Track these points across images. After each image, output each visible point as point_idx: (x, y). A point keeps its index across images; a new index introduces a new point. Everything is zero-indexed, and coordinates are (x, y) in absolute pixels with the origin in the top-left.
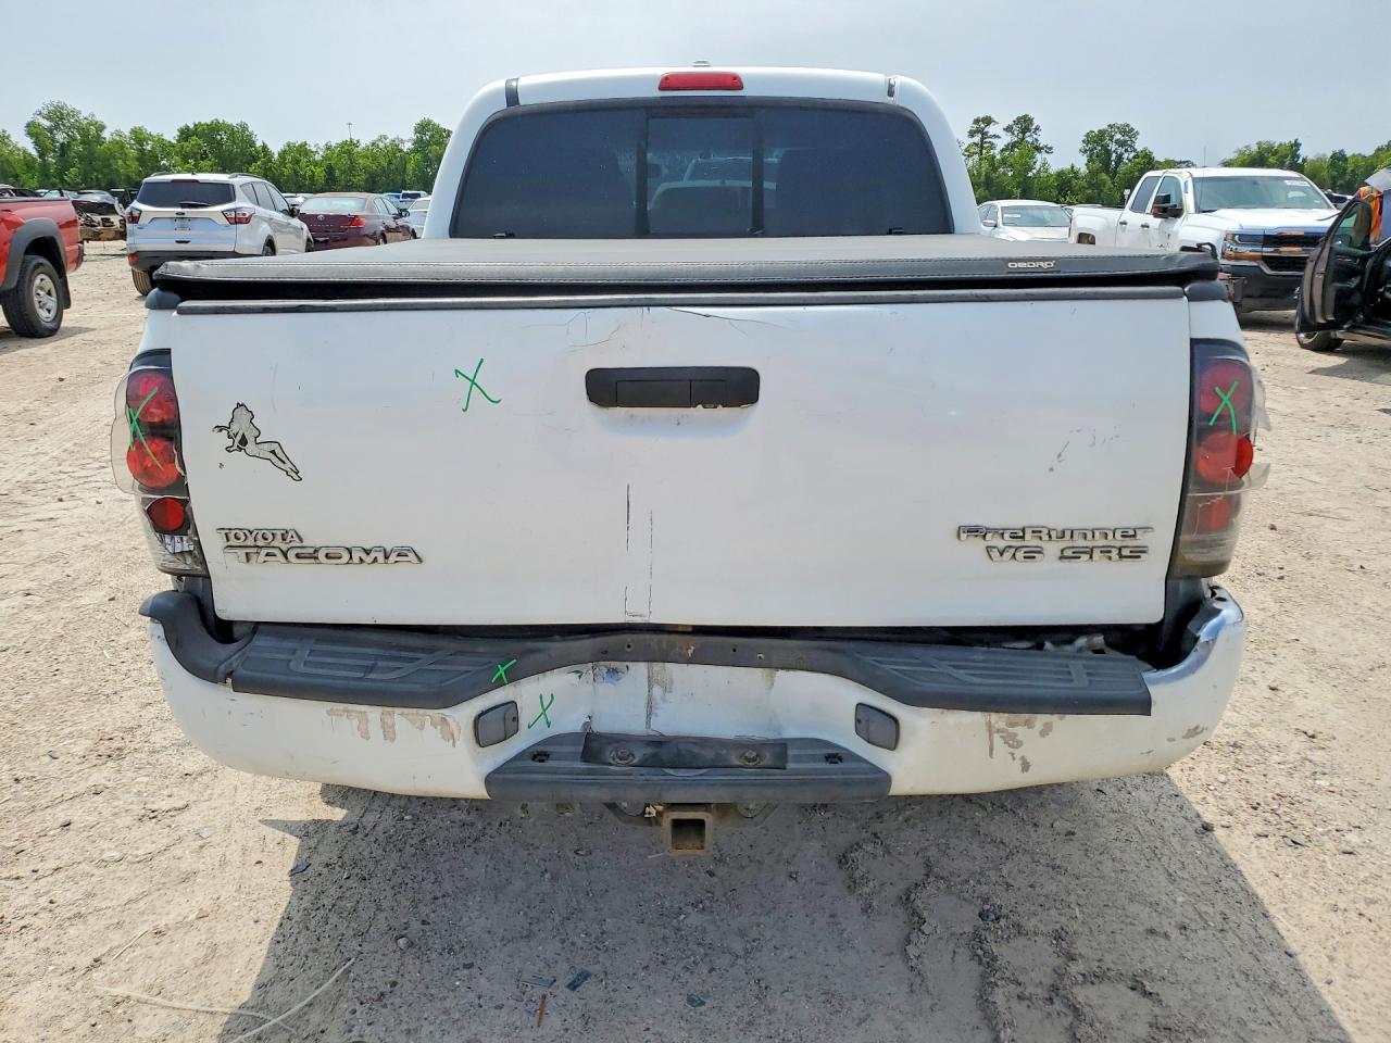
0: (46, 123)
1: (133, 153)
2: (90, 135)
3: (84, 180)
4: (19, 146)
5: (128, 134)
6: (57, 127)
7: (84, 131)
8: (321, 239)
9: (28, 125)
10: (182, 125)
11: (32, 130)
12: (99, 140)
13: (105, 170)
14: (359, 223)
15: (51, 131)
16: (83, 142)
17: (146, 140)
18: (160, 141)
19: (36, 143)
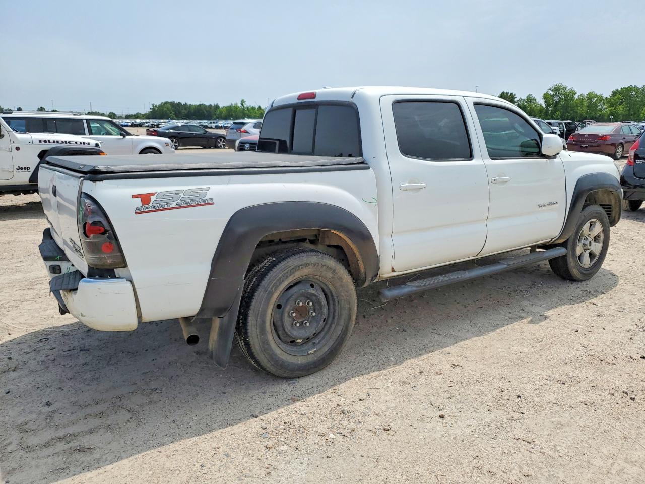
0: (552, 93)
1: (586, 104)
2: (568, 96)
3: (561, 117)
4: (539, 103)
5: (586, 95)
6: (556, 94)
7: (566, 96)
8: (584, 146)
9: (544, 94)
10: (614, 89)
11: (546, 96)
12: (572, 98)
13: (572, 112)
14: (605, 138)
15: (553, 96)
16: (565, 100)
17: (593, 98)
18: (600, 98)
19: (546, 102)
